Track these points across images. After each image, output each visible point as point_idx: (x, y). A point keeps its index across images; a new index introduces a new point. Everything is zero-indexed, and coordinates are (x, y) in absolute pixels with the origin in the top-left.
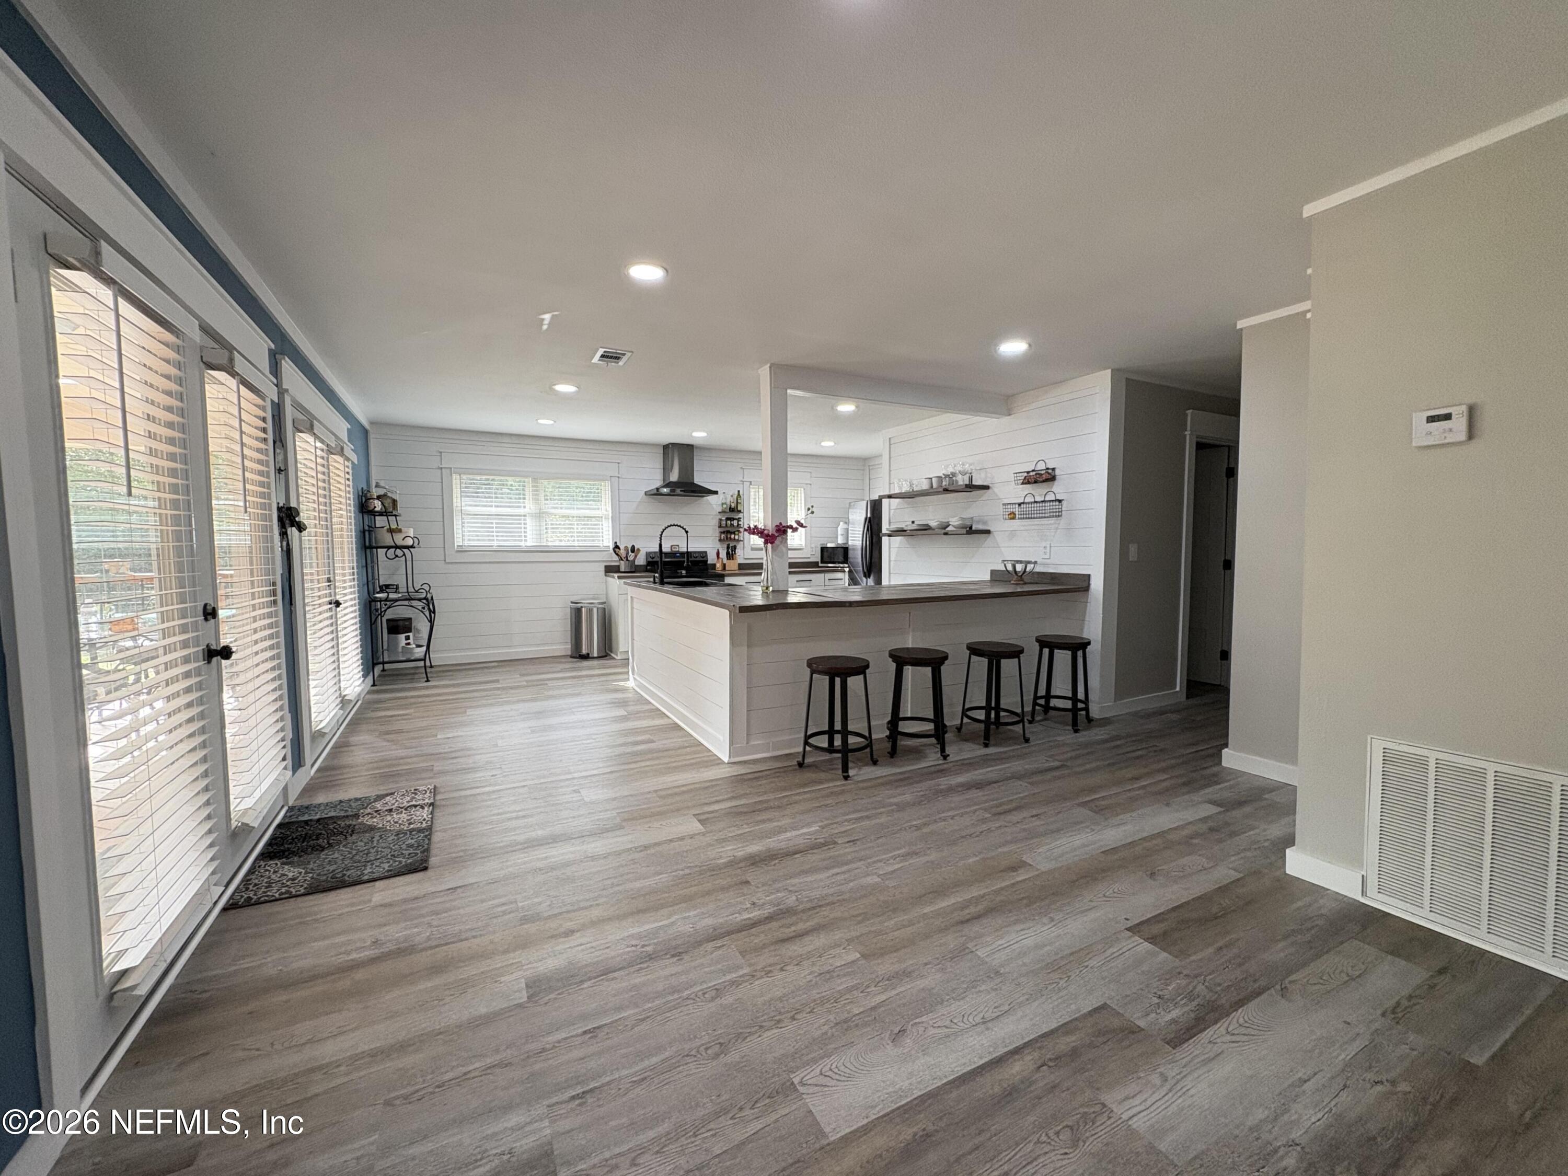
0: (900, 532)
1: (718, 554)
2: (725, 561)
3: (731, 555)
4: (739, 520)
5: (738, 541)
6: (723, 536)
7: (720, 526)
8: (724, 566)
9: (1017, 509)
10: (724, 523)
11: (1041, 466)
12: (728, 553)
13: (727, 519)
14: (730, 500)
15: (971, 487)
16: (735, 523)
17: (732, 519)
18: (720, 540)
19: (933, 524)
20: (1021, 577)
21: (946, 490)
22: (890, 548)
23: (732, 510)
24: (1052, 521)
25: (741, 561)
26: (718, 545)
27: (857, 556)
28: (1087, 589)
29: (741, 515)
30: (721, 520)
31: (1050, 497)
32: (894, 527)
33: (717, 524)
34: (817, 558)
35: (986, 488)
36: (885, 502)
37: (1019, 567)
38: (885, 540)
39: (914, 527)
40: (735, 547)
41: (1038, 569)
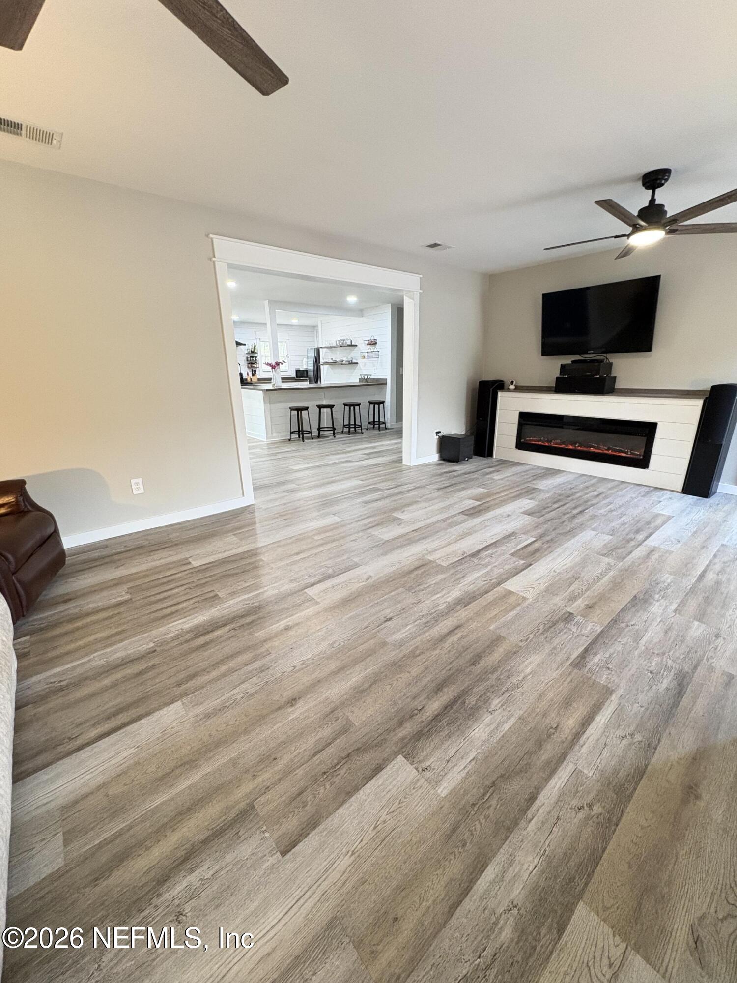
0: (326, 363)
1: (248, 374)
2: (251, 377)
3: (254, 375)
4: (256, 357)
5: (257, 367)
6: (249, 365)
7: (247, 360)
8: (251, 380)
9: (366, 355)
10: (249, 359)
11: (373, 338)
12: (252, 373)
13: (251, 357)
14: (251, 348)
15: (351, 345)
16: (254, 359)
17: (253, 357)
18: (248, 367)
19: (338, 360)
20: (366, 380)
21: (341, 346)
22: (324, 369)
23: (252, 352)
24: (376, 359)
25: (259, 377)
26: (248, 370)
27: (311, 374)
28: (386, 384)
29: (256, 355)
30: (247, 357)
31: (376, 350)
32: (325, 361)
33: (246, 359)
34: (294, 375)
35: (356, 345)
36: (321, 350)
37: (366, 377)
38: (321, 366)
39: (332, 361)
40: (255, 371)
41: (372, 377)
